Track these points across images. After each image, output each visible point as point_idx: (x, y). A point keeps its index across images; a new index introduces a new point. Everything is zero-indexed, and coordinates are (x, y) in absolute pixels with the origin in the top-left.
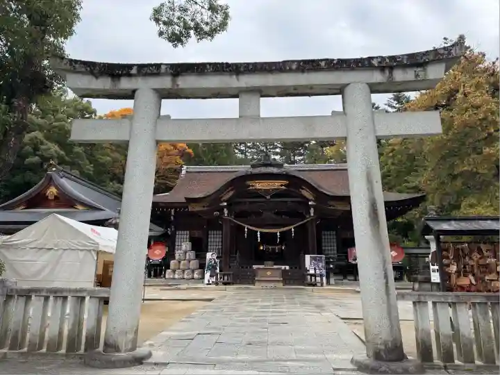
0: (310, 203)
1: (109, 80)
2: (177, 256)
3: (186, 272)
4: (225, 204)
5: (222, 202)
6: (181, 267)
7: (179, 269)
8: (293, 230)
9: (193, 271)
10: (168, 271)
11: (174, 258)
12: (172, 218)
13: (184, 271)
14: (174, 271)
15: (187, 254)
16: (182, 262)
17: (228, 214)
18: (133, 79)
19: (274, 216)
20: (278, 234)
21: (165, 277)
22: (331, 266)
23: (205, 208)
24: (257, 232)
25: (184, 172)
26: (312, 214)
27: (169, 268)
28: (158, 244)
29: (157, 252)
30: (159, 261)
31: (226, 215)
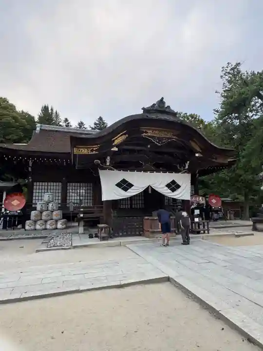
0: (197, 155)
2: (39, 207)
3: (49, 222)
4: (117, 150)
5: (113, 147)
6: (44, 218)
7: (41, 219)
9: (57, 221)
10: (28, 222)
11: (35, 209)
12: (30, 169)
13: (46, 221)
14: (35, 222)
15: (50, 205)
16: (44, 213)
21: (24, 227)
23: (94, 152)
25: (38, 129)
27: (29, 219)
28: (16, 195)
29: (15, 202)
30: (18, 212)
31: (108, 164)
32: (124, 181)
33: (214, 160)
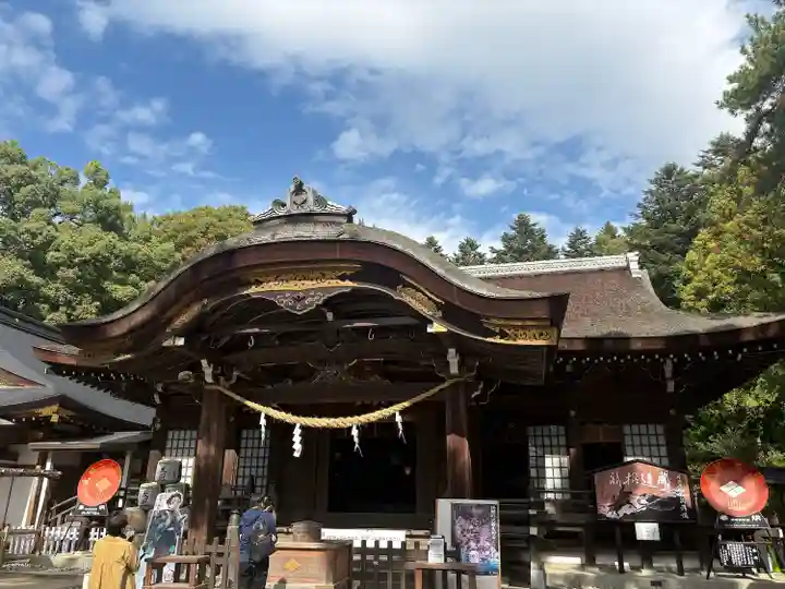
4: (181, 342)
5: (168, 336)
8: (398, 419)
17: (215, 377)
19: (351, 380)
20: (355, 432)
22: (534, 531)
24: (292, 426)
26: (454, 369)
28: (107, 464)
29: (102, 484)
30: (101, 508)
31: (209, 379)
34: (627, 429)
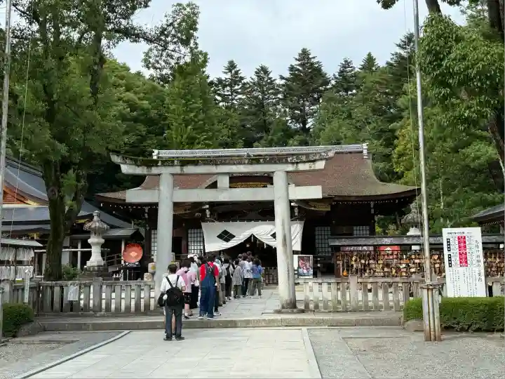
0: (292, 204)
1: (146, 168)
2: (155, 259)
4: (208, 206)
5: (204, 205)
10: (146, 275)
11: (152, 261)
12: (146, 215)
14: (153, 275)
17: (210, 216)
18: (159, 168)
19: (259, 216)
21: (142, 279)
26: (296, 214)
27: (147, 271)
28: (134, 246)
29: (133, 254)
30: (136, 264)
31: (208, 216)
32: (225, 232)
33: (313, 208)
34: (355, 228)
